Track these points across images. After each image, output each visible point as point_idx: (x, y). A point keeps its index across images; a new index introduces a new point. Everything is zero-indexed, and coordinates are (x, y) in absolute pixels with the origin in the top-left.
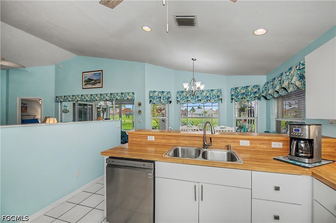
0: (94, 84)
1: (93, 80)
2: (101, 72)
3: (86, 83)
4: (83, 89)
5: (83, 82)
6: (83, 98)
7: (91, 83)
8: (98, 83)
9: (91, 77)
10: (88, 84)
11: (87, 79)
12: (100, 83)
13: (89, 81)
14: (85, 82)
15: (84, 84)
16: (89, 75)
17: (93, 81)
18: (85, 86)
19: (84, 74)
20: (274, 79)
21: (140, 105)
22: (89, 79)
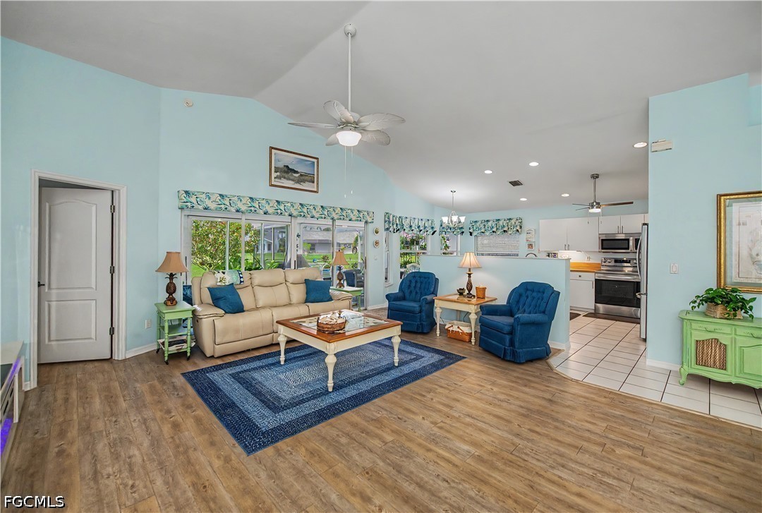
0: (299, 182)
1: (296, 172)
2: (315, 161)
3: (278, 174)
4: (271, 185)
5: (271, 168)
6: (283, 209)
7: (292, 178)
8: (310, 182)
9: (291, 164)
10: (285, 178)
11: (281, 165)
12: (313, 182)
13: (287, 173)
14: (276, 172)
15: (274, 175)
16: (288, 159)
17: (297, 175)
18: (276, 180)
19: (273, 151)
20: (488, 221)
21: (377, 232)
22: (287, 167)
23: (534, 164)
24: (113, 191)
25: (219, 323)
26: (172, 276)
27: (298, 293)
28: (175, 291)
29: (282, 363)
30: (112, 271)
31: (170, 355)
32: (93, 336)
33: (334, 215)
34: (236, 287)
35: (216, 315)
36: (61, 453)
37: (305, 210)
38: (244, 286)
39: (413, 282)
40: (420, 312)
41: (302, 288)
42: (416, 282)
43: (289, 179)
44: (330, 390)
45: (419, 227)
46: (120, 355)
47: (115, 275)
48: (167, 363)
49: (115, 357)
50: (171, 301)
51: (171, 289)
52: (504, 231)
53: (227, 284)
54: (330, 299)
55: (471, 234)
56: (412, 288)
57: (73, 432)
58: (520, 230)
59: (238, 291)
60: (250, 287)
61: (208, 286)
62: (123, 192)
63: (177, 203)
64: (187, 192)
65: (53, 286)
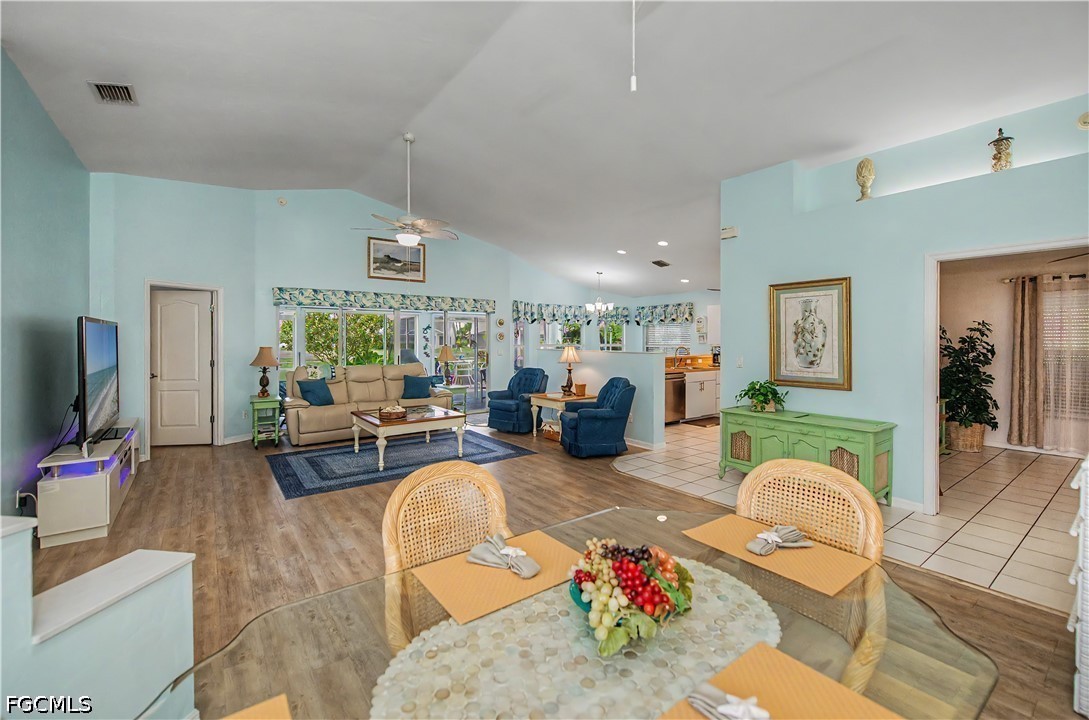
0: (401, 271)
1: (399, 262)
2: (421, 248)
3: (378, 265)
4: (370, 277)
5: (369, 259)
6: (382, 301)
7: (394, 268)
8: (414, 271)
9: (394, 253)
10: (385, 268)
11: (381, 255)
12: (419, 271)
13: (388, 263)
14: (375, 263)
15: (373, 266)
16: (388, 249)
17: (399, 265)
18: (376, 271)
19: (372, 241)
20: (655, 307)
21: (501, 324)
22: (388, 256)
23: (663, 243)
24: (212, 292)
25: (303, 414)
26: (265, 370)
27: (396, 389)
28: (268, 384)
29: (357, 451)
30: (212, 364)
31: (259, 442)
32: (197, 423)
33: (443, 306)
34: (327, 381)
35: (301, 406)
36: (161, 492)
37: (408, 302)
38: (336, 380)
39: (524, 379)
40: (517, 410)
41: (401, 383)
42: (526, 379)
43: (390, 269)
44: (381, 469)
45: (566, 316)
46: (219, 442)
47: (215, 368)
48: (256, 448)
49: (215, 443)
50: (264, 393)
51: (264, 382)
52: (673, 320)
53: (318, 378)
54: (429, 396)
55: (638, 324)
56: (522, 385)
57: (172, 483)
58: (689, 318)
59: (329, 386)
60: (344, 382)
61: (299, 380)
62: (221, 293)
63: (272, 300)
64: (280, 289)
65: (165, 377)
